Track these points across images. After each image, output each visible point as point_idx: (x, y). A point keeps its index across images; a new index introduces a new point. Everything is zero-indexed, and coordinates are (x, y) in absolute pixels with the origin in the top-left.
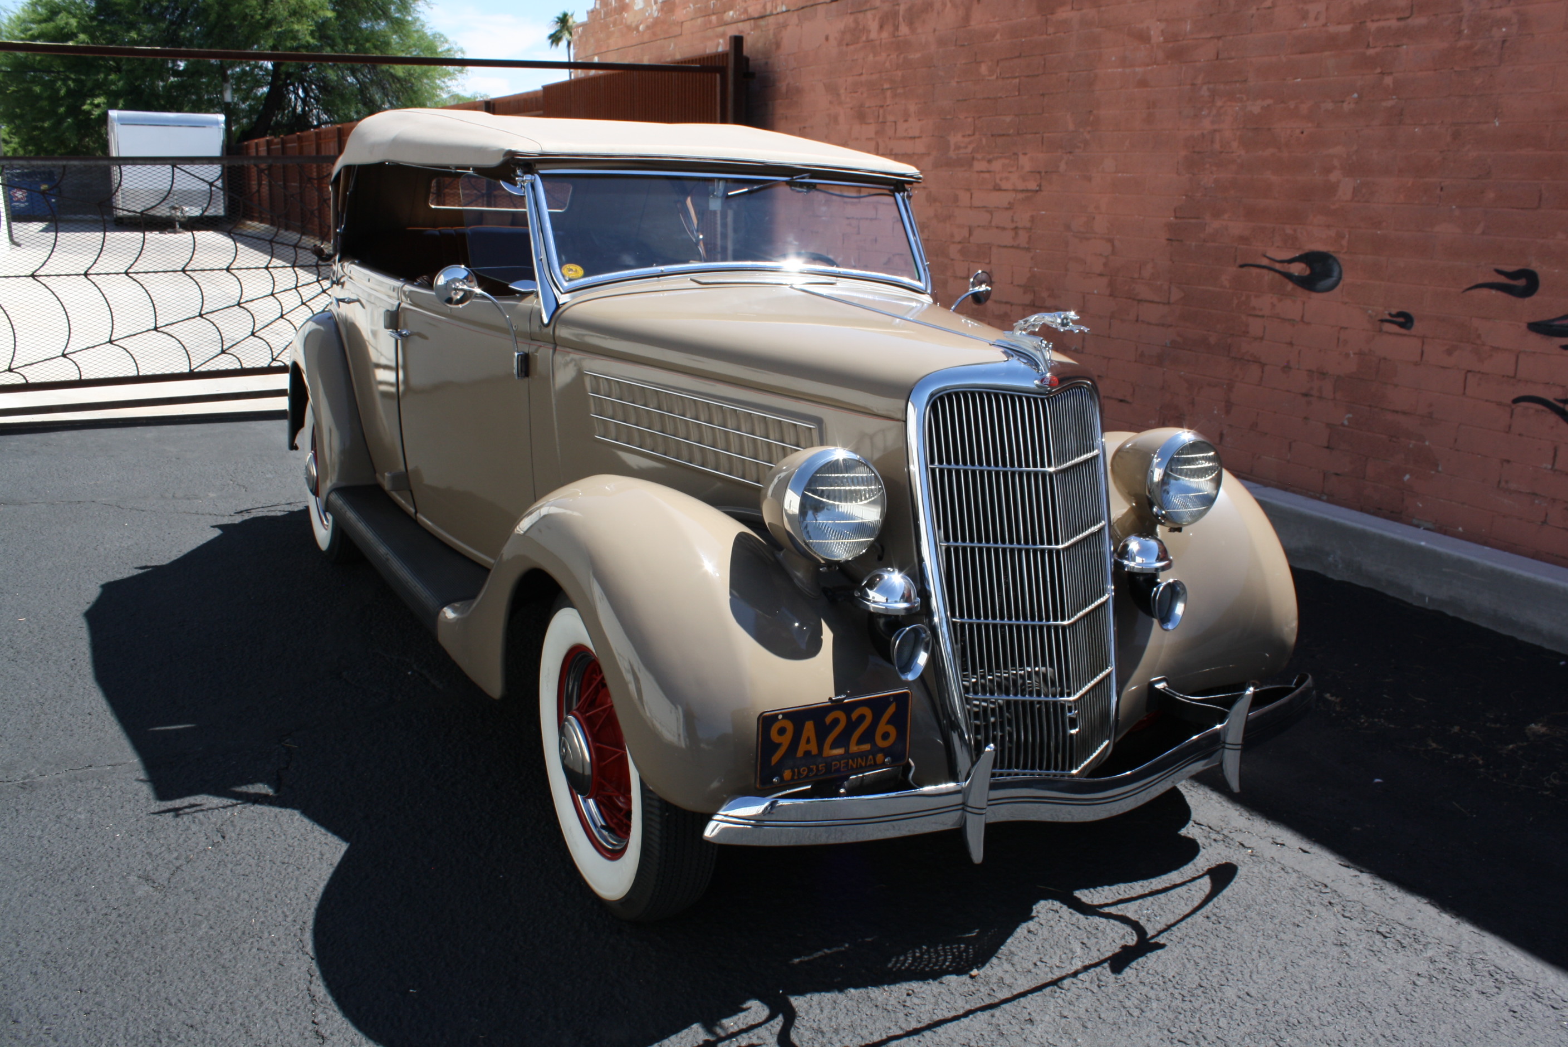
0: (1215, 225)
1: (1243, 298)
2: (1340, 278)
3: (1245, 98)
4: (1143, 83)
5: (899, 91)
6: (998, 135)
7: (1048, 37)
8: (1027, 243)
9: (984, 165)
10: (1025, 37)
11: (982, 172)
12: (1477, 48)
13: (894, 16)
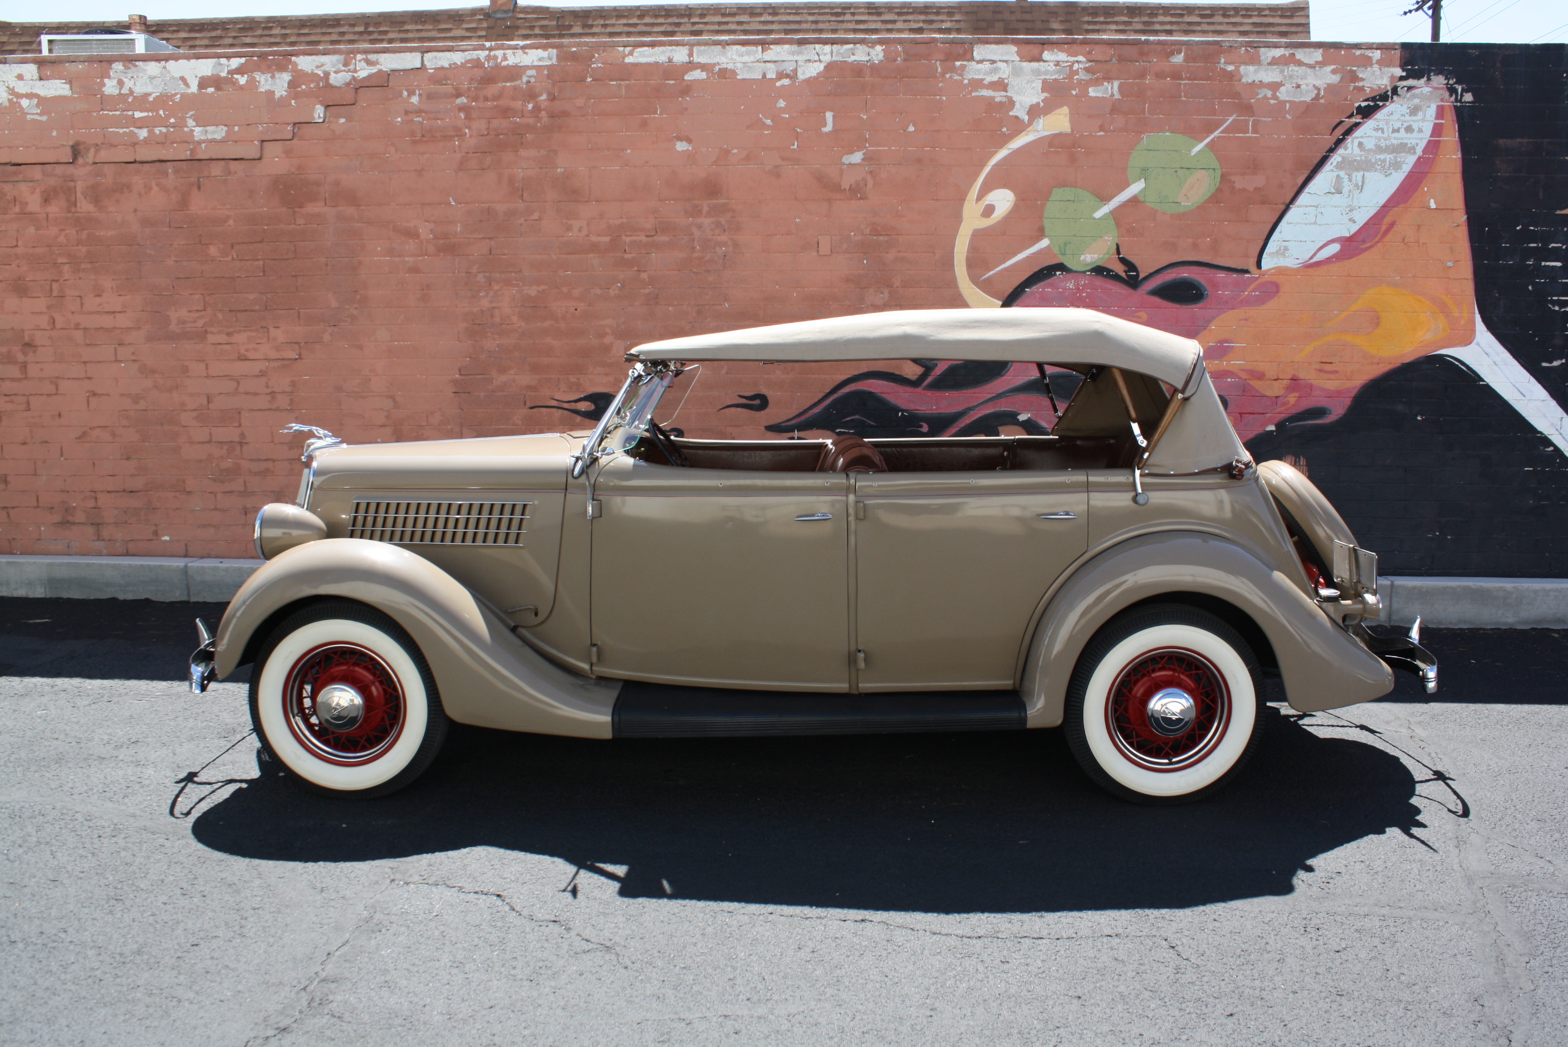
0: (503, 378)
3: (521, 284)
4: (415, 270)
5: (83, 266)
6: (239, 311)
7: (298, 227)
8: (289, 405)
9: (222, 338)
10: (266, 225)
11: (220, 344)
12: (707, 258)
13: (66, 191)
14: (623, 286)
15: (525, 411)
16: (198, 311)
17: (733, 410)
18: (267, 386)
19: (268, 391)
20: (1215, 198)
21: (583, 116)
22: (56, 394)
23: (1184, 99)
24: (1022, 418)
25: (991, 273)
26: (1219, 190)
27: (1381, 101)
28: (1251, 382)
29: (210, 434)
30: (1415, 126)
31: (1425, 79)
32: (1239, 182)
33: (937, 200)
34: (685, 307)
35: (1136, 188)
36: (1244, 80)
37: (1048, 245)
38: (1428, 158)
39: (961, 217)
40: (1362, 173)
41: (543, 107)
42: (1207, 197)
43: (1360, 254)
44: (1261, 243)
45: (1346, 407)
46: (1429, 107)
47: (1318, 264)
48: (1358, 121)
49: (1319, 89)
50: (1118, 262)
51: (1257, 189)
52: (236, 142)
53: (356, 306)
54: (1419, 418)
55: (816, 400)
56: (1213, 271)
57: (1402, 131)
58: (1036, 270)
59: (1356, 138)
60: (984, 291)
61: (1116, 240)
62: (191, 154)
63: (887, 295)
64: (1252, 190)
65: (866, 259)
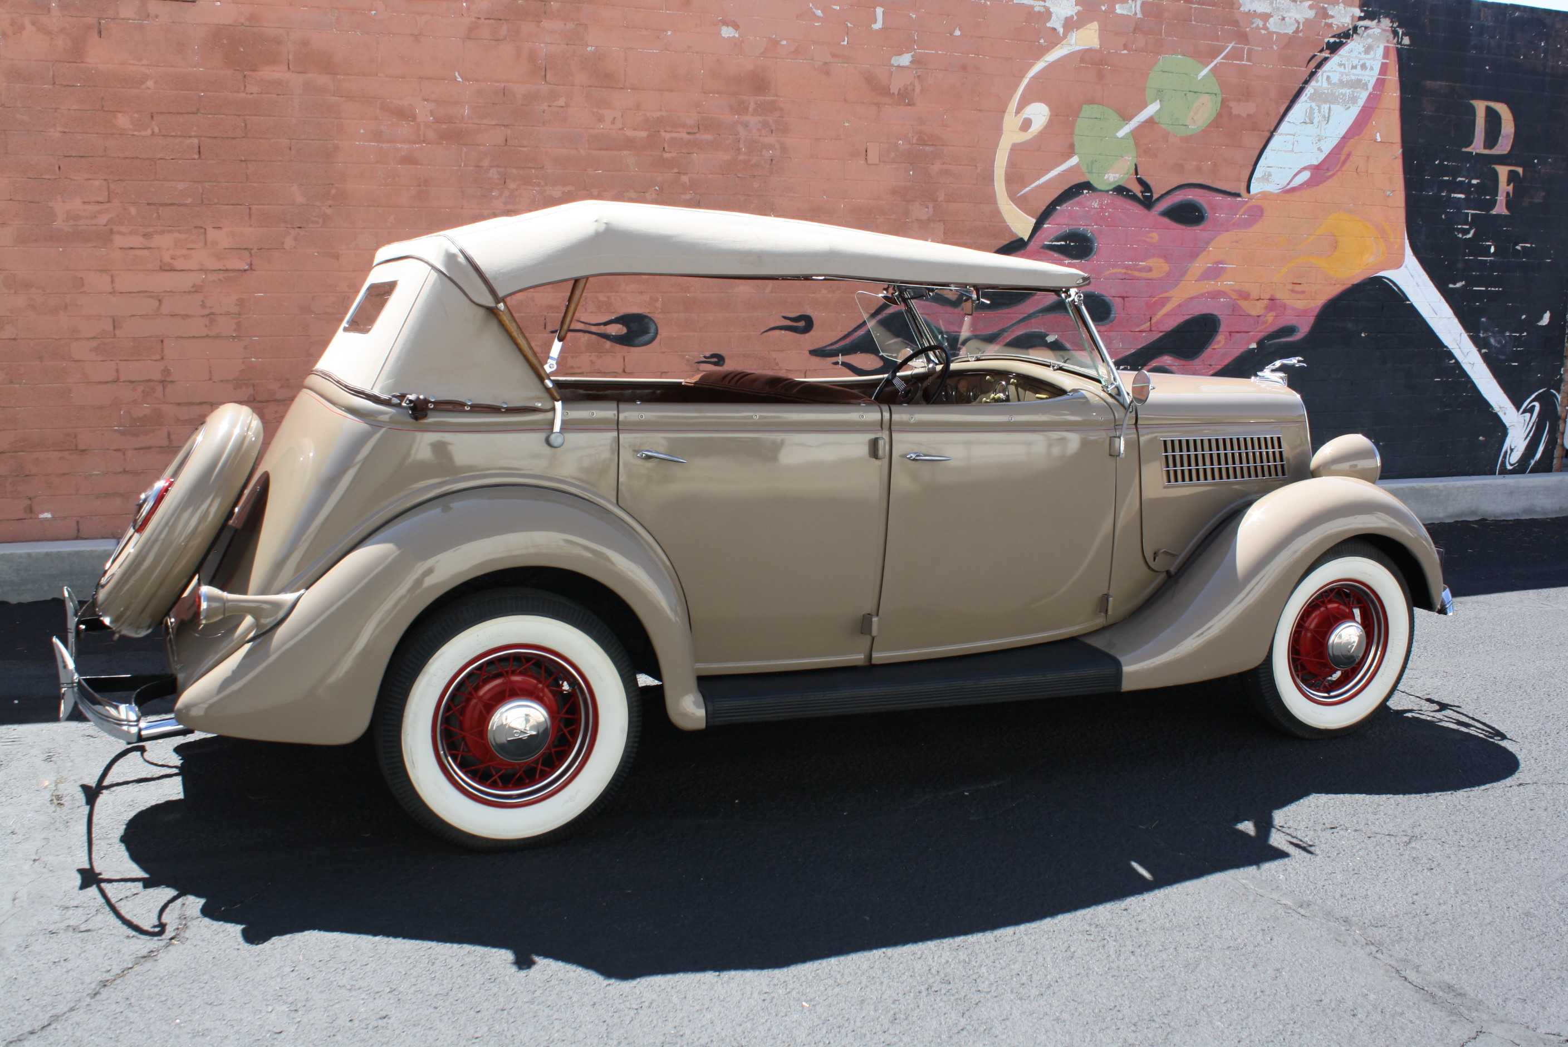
2: (656, 333)
4: (409, 160)
6: (161, 205)
7: (249, 97)
8: (235, 330)
9: (137, 241)
10: (203, 91)
11: (131, 248)
12: (753, 162)
14: (662, 190)
16: (98, 202)
17: (777, 332)
18: (203, 306)
19: (207, 311)
20: (1216, 123)
23: (1193, 23)
24: (1050, 339)
25: (1027, 189)
26: (1219, 115)
27: (1345, 38)
28: (1238, 302)
29: (117, 371)
30: (1368, 65)
31: (1376, 21)
32: (1236, 108)
33: (980, 110)
35: (1152, 109)
36: (1242, 9)
37: (1078, 163)
38: (1377, 95)
39: (1002, 130)
40: (1327, 106)
42: (1209, 122)
43: (1325, 181)
44: (1251, 168)
45: (1311, 325)
46: (1378, 47)
47: (1293, 190)
48: (1327, 55)
49: (1299, 23)
50: (1136, 182)
51: (1249, 116)
53: (331, 202)
54: (1363, 335)
56: (1213, 193)
57: (1359, 67)
58: (1066, 187)
59: (1325, 72)
60: (1020, 208)
61: (1135, 161)
63: (931, 209)
64: (1245, 116)
65: (913, 170)
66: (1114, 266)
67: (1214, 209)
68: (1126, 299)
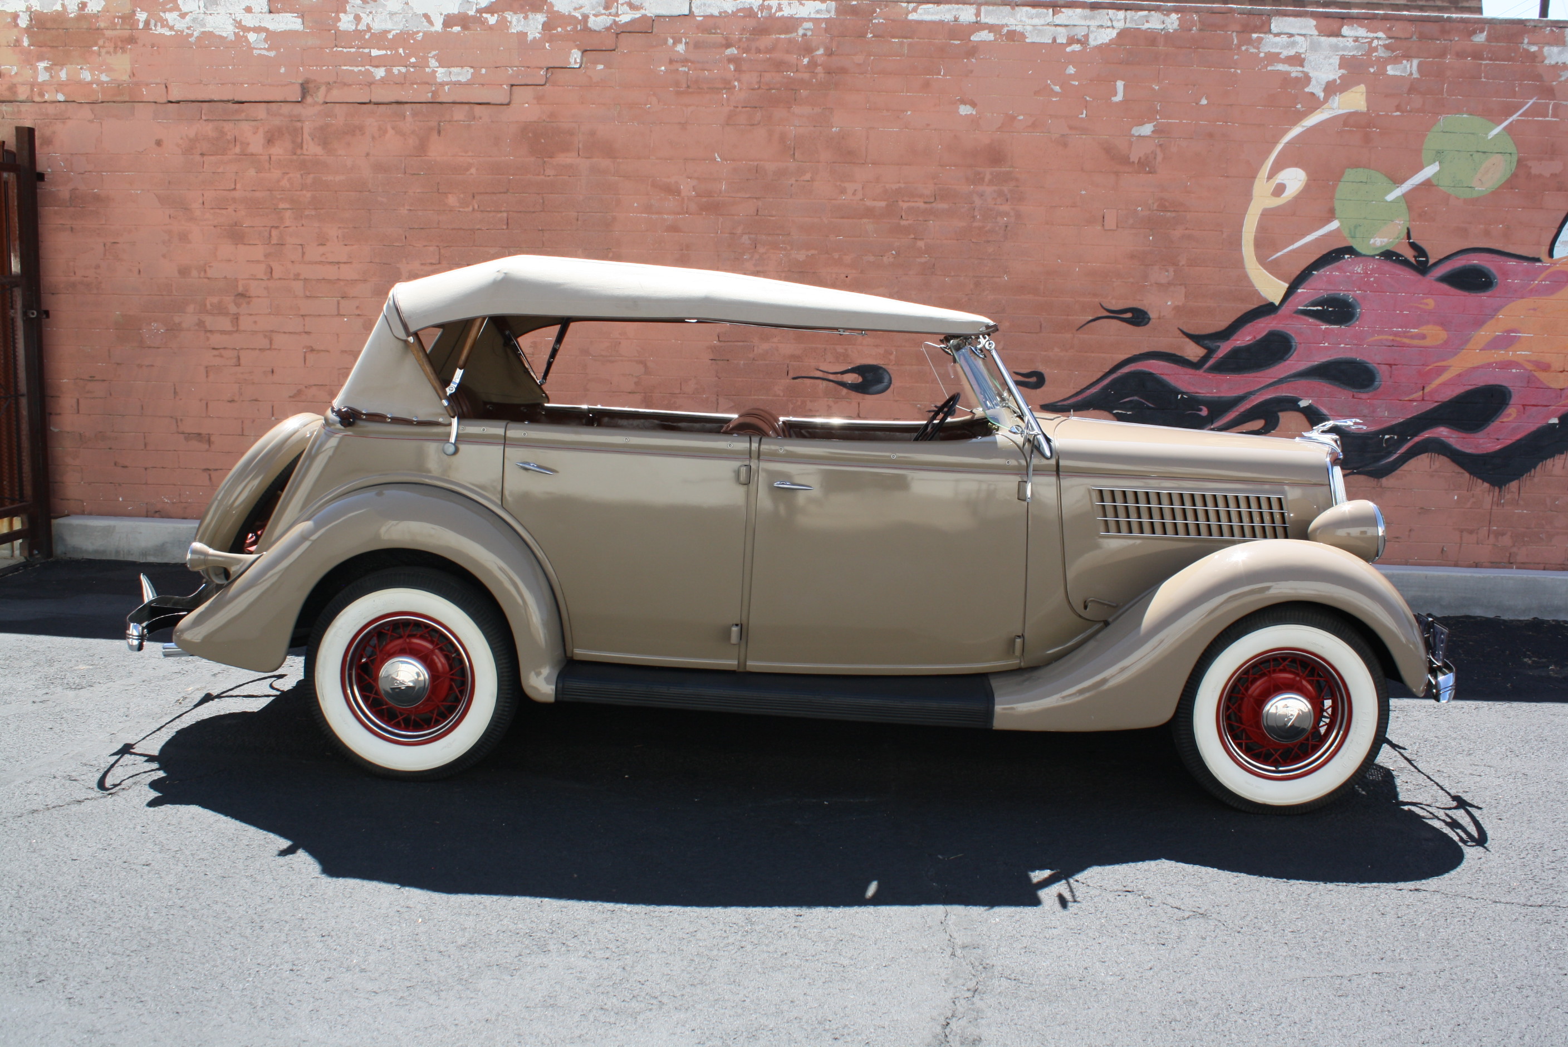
0: (765, 346)
1: (799, 403)
2: (890, 383)
3: (789, 248)
4: (674, 228)
5: (307, 213)
7: (548, 178)
10: (512, 175)
12: (987, 229)
13: (293, 132)
14: (898, 253)
15: (788, 381)
16: (431, 264)
20: (1510, 184)
21: (862, 74)
22: (269, 349)
23: (1483, 80)
24: (1303, 404)
25: (1279, 254)
26: (1514, 175)
28: (1536, 374)
32: (1537, 168)
33: (1227, 177)
34: (962, 279)
35: (1429, 171)
36: (1547, 62)
37: (1338, 228)
39: (1251, 195)
41: (819, 62)
42: (1502, 182)
44: (1555, 231)
50: (1408, 247)
51: (1553, 177)
52: (483, 85)
55: (1095, 380)
56: (1504, 258)
58: (1325, 252)
60: (1270, 273)
61: (1407, 224)
62: (432, 96)
63: (1171, 273)
64: (1548, 176)
65: (1152, 235)
66: (1380, 333)
67: (1506, 274)
68: (1394, 367)
